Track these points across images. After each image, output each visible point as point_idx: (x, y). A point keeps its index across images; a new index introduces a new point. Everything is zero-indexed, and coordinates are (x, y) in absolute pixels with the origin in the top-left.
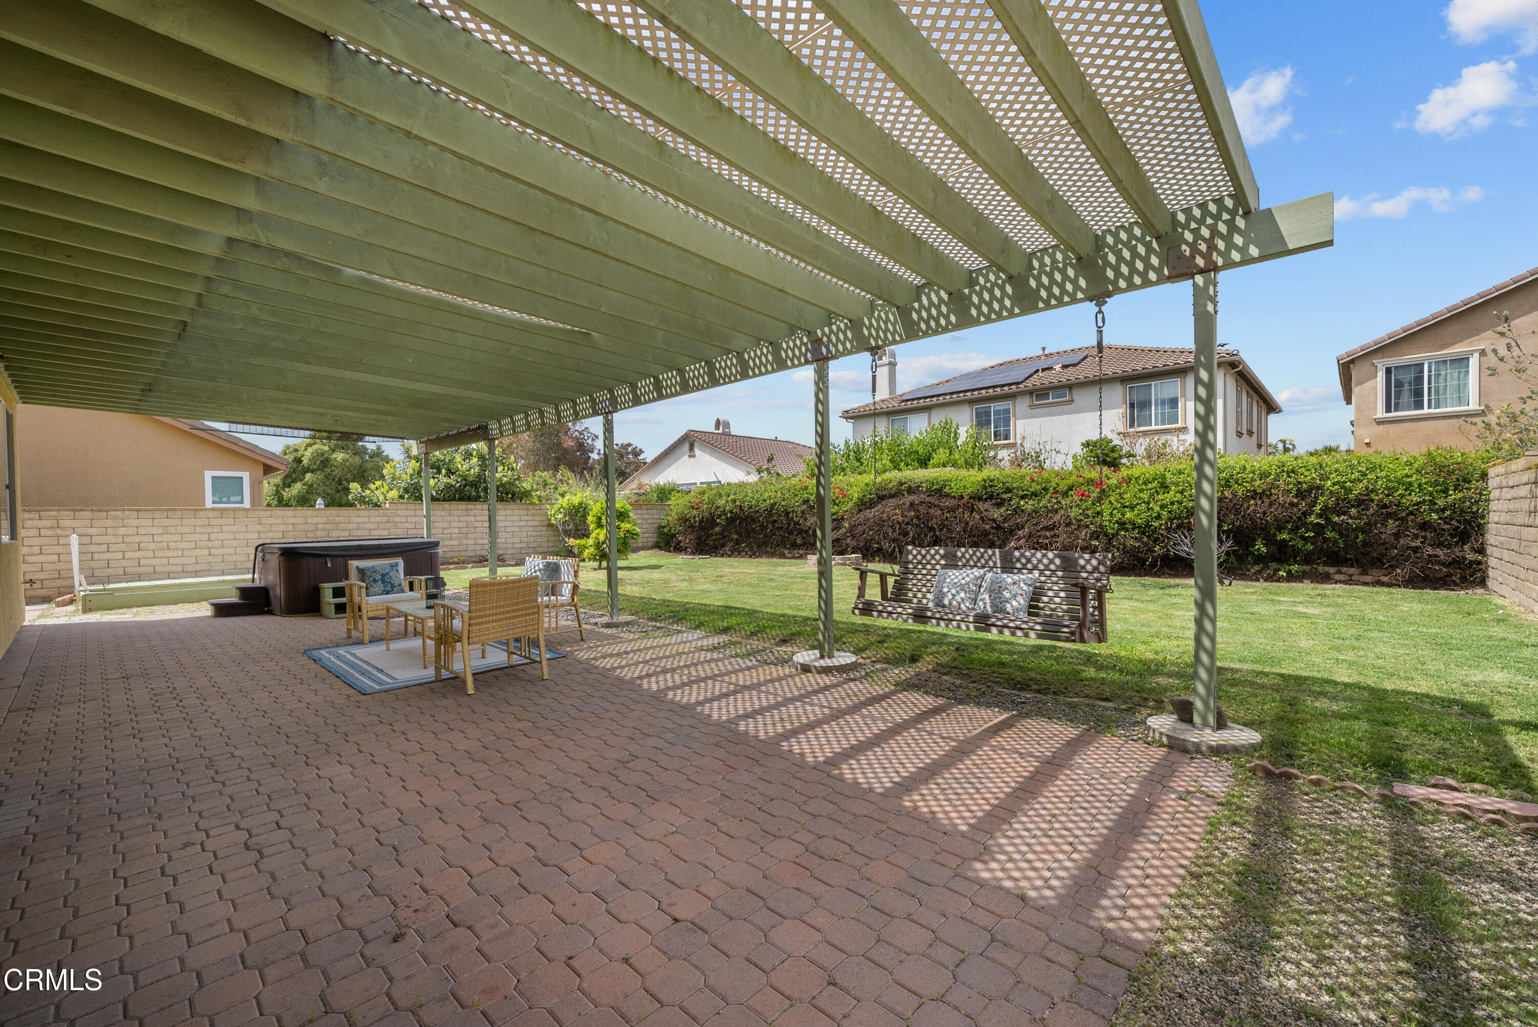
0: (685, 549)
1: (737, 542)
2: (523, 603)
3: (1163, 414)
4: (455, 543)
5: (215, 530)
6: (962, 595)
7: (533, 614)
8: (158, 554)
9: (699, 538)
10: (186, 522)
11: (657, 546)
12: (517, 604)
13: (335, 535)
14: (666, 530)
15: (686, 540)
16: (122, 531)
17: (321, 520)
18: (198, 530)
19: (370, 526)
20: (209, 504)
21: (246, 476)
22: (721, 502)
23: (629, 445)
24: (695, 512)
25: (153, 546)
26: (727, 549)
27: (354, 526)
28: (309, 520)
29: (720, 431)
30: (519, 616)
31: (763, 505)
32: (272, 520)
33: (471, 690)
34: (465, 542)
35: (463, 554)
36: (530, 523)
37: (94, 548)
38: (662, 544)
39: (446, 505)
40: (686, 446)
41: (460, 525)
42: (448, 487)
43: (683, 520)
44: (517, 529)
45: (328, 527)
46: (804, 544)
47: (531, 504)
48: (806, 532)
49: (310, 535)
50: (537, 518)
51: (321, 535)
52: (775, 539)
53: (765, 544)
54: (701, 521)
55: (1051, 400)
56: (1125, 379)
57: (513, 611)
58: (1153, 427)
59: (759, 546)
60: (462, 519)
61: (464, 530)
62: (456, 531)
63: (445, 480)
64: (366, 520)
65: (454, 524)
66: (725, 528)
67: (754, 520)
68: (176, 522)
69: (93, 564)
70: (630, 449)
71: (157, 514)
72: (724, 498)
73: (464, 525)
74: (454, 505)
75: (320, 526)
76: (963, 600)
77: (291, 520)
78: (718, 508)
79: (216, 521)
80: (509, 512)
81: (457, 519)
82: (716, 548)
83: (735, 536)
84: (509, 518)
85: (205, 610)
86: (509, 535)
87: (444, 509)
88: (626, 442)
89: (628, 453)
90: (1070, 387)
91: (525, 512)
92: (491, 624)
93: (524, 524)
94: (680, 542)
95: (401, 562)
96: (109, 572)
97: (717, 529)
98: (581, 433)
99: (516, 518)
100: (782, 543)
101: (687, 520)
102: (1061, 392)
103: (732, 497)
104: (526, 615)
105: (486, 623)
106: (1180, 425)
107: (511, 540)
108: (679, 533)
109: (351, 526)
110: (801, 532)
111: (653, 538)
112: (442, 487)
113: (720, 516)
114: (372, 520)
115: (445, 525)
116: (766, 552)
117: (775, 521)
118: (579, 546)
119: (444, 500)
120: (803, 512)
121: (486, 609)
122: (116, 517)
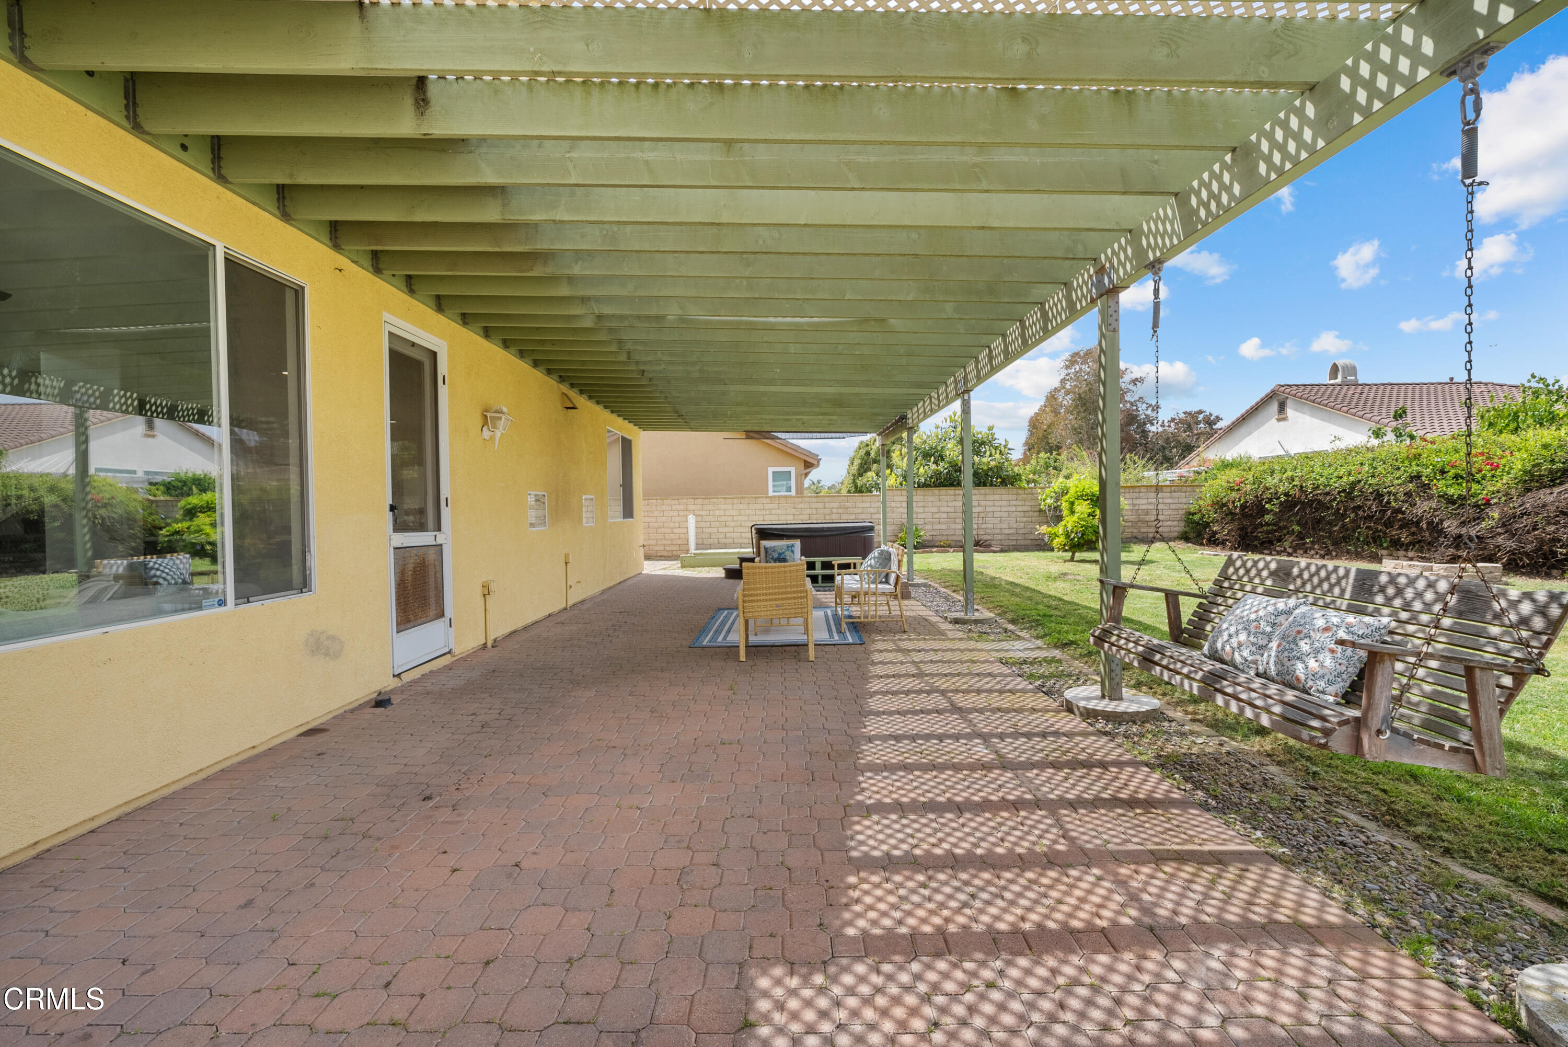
0: (1223, 543)
1: (1301, 537)
2: (791, 586)
4: (943, 527)
5: (767, 513)
6: (1243, 637)
7: (801, 598)
8: (736, 530)
9: (1242, 529)
10: (751, 506)
11: (1185, 538)
12: (785, 587)
13: (845, 517)
14: (1196, 517)
15: (1223, 530)
16: (717, 513)
17: (835, 505)
18: (758, 513)
19: (872, 510)
20: (771, 493)
21: (792, 470)
22: (1270, 481)
23: (1200, 412)
24: (1234, 494)
25: (733, 524)
26: (1287, 544)
27: (859, 510)
28: (827, 505)
29: (1339, 380)
30: (788, 599)
31: (1336, 485)
32: (802, 505)
33: (743, 657)
34: (953, 526)
35: (951, 538)
36: (1020, 509)
37: (703, 525)
38: (1191, 535)
39: (936, 491)
40: (1274, 407)
41: (948, 509)
42: (938, 474)
43: (1219, 505)
44: (1006, 514)
45: (840, 511)
46: (1412, 544)
47: (1020, 488)
48: (1417, 524)
49: (828, 517)
50: (1028, 503)
51: (835, 518)
52: (1363, 531)
53: (1346, 539)
54: (1243, 507)
57: (782, 593)
59: (1336, 543)
60: (950, 504)
61: (952, 515)
62: (945, 515)
63: (934, 467)
64: (868, 505)
65: (943, 509)
66: (1280, 516)
67: (1322, 506)
68: (745, 506)
69: (703, 535)
70: (1201, 417)
71: (735, 501)
72: (1277, 476)
73: (952, 510)
74: (943, 491)
75: (834, 510)
76: (1240, 645)
77: (814, 506)
78: (1268, 489)
79: (768, 506)
80: (997, 497)
81: (945, 504)
82: (1271, 542)
83: (1297, 528)
84: (997, 503)
85: (720, 573)
86: (997, 521)
87: (934, 495)
88: (1196, 409)
89: (1198, 423)
91: (1014, 497)
92: (762, 603)
93: (1013, 509)
94: (1215, 533)
95: (797, 543)
96: (711, 541)
97: (1268, 518)
98: (1132, 404)
99: (1004, 503)
100: (1376, 540)
101: (1224, 505)
103: (1289, 474)
104: (794, 598)
105: (757, 601)
107: (999, 526)
108: (1215, 521)
109: (857, 510)
110: (1405, 524)
111: (1178, 527)
112: (930, 473)
113: (1270, 501)
114: (873, 505)
115: (934, 510)
116: (1348, 552)
117: (1359, 507)
118: (1050, 535)
119: (935, 486)
120: (1408, 494)
121: (757, 589)
122: (714, 503)
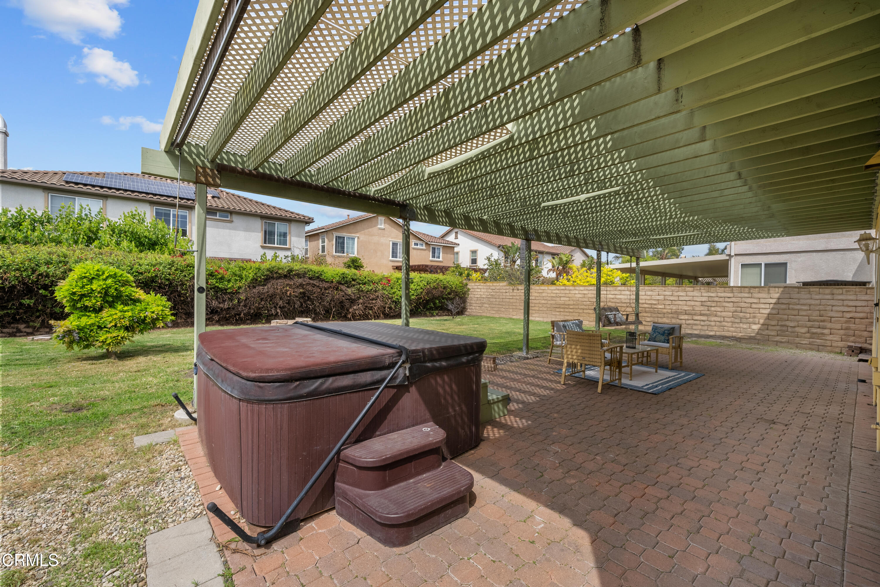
3: (280, 240)
55: (218, 217)
56: (263, 217)
58: (276, 245)
90: (232, 213)
102: (225, 214)
106: (287, 247)
